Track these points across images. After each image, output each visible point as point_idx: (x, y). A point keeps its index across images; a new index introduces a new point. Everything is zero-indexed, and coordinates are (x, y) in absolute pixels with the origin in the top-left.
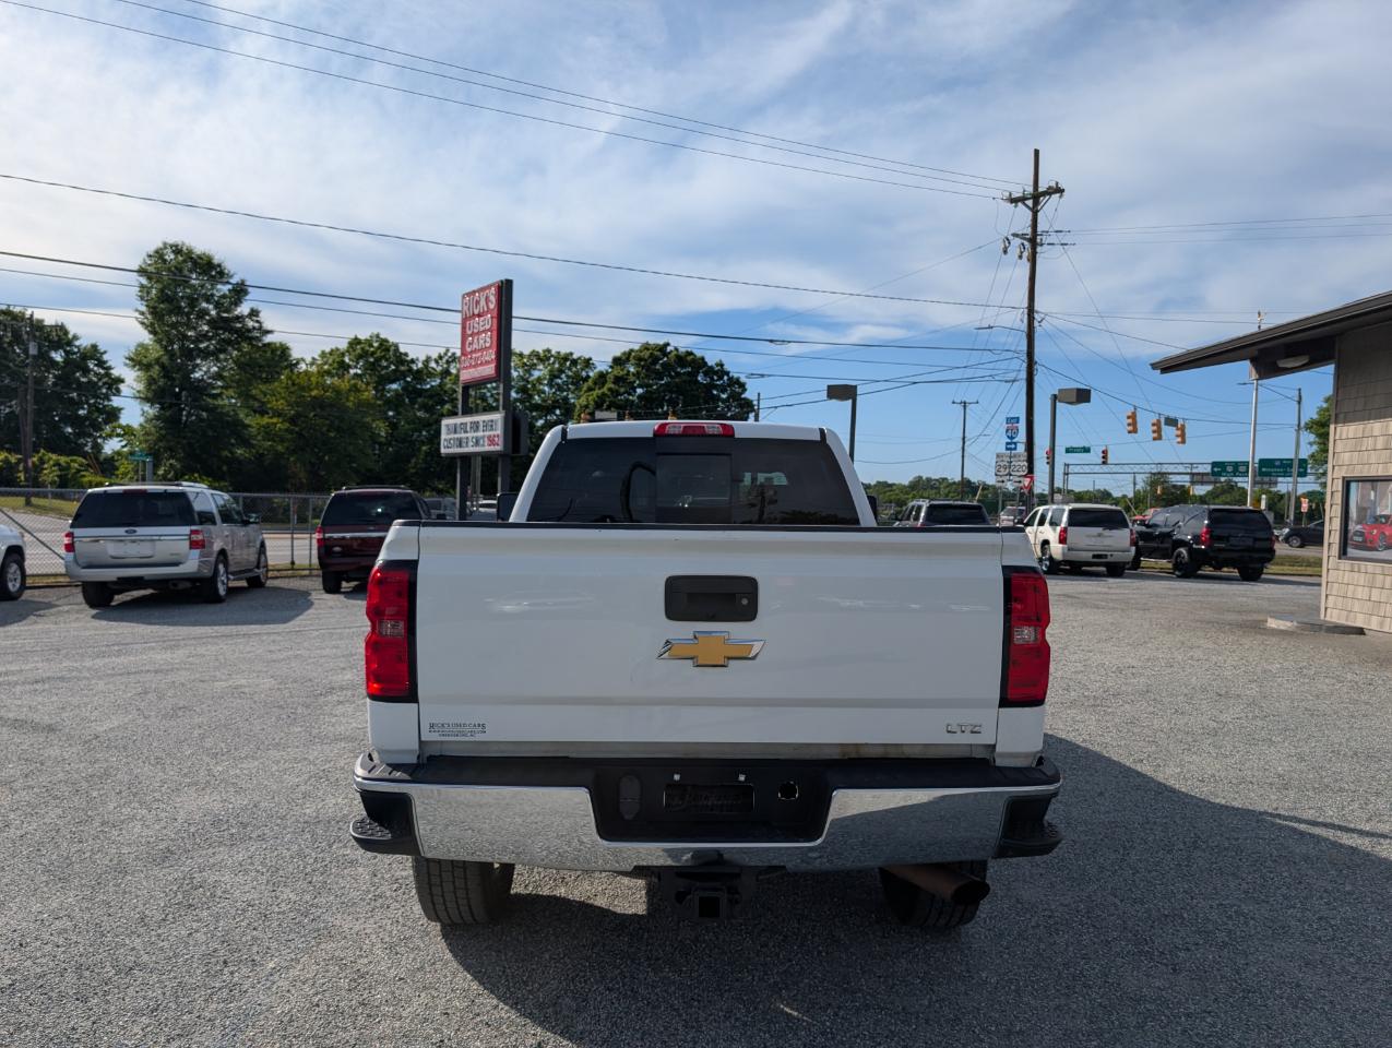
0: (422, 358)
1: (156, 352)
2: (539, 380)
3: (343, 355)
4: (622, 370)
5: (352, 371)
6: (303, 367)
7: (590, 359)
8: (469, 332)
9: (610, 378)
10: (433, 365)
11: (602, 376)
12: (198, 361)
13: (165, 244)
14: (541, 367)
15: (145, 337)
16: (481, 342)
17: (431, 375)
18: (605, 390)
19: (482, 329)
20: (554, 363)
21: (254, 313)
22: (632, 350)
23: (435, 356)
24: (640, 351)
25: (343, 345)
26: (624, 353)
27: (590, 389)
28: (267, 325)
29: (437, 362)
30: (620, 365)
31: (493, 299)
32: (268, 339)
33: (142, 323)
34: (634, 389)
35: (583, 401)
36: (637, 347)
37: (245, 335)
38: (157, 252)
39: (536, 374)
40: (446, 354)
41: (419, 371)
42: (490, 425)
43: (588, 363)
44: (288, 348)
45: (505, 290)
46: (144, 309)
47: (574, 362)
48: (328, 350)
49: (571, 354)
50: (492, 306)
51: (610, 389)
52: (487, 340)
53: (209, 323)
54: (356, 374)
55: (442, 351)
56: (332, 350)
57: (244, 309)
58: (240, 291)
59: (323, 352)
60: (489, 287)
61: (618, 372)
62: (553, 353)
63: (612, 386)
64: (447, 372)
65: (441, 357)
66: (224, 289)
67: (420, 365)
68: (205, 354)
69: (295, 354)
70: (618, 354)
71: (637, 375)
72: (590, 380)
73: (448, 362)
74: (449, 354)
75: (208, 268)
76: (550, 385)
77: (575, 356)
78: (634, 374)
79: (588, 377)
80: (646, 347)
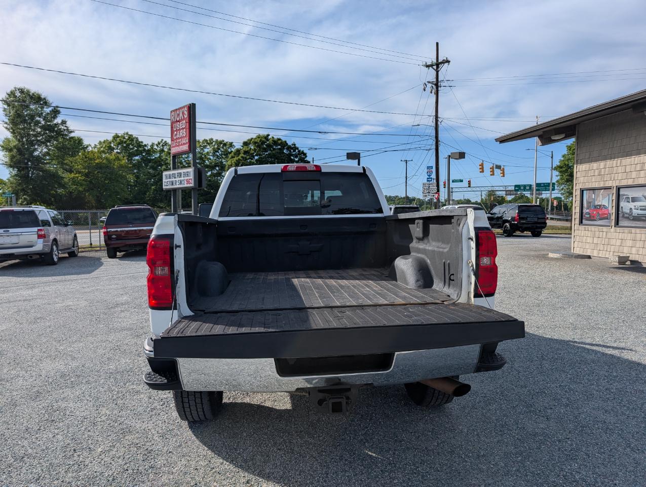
0: (150, 144)
1: (14, 143)
2: (208, 153)
3: (110, 143)
4: (248, 148)
5: (115, 151)
6: (90, 149)
7: (232, 143)
8: (175, 129)
9: (242, 152)
10: (155, 147)
11: (238, 151)
12: (36, 147)
13: (15, 88)
14: (208, 147)
15: (9, 135)
16: (181, 134)
17: (154, 152)
18: (240, 157)
19: (181, 128)
20: (214, 145)
21: (64, 122)
22: (252, 139)
23: (156, 143)
24: (256, 139)
25: (110, 138)
26: (249, 140)
27: (232, 157)
28: (71, 128)
29: (157, 146)
30: (247, 145)
31: (186, 113)
32: (72, 135)
33: (6, 128)
34: (254, 157)
35: (229, 163)
36: (254, 137)
37: (60, 133)
38: (11, 92)
39: (206, 150)
40: (161, 142)
41: (149, 150)
42: (187, 174)
43: (231, 145)
44: (82, 140)
45: (192, 108)
46: (7, 121)
47: (225, 145)
48: (102, 141)
49: (223, 141)
50: (186, 116)
51: (242, 157)
52: (184, 133)
53: (41, 127)
54: (117, 152)
55: (160, 141)
56: (105, 141)
57: (58, 120)
58: (56, 112)
59: (100, 142)
60: (184, 107)
61: (246, 149)
62: (214, 140)
63: (243, 155)
64: (162, 151)
65: (159, 143)
66: (47, 110)
67: (149, 147)
68: (41, 143)
69: (86, 143)
70: (246, 140)
71: (255, 150)
72: (232, 153)
73: (163, 146)
74: (163, 142)
75: (38, 99)
76: (213, 156)
77: (225, 142)
78: (253, 150)
79: (232, 151)
80: (259, 137)
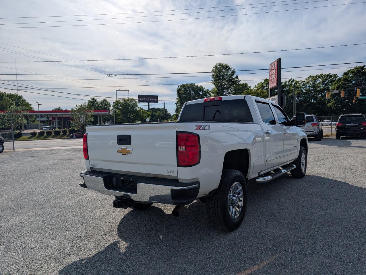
0: (284, 82)
1: (216, 89)
2: (319, 83)
3: (263, 84)
4: (347, 76)
5: (265, 88)
6: (252, 88)
7: (337, 74)
8: (271, 75)
9: (343, 79)
10: (287, 83)
11: (340, 79)
12: (225, 90)
13: (217, 64)
14: (320, 79)
15: (214, 86)
16: (273, 77)
17: (286, 86)
18: (340, 83)
19: (274, 73)
20: (324, 77)
21: (237, 77)
22: (351, 70)
23: (288, 80)
24: (353, 69)
25: (263, 81)
26: (348, 71)
27: (335, 84)
28: (240, 79)
29: (288, 82)
30: (346, 75)
31: (276, 64)
32: (240, 83)
33: (212, 83)
34: (351, 82)
35: (333, 88)
36: (352, 68)
37: (235, 82)
38: (215, 66)
39: (318, 81)
40: (291, 80)
41: (283, 86)
42: (275, 99)
43: (336, 76)
44: (247, 84)
45: (279, 61)
46: (213, 80)
47: (331, 76)
48: (259, 83)
49: (330, 74)
51: (342, 83)
52: (275, 76)
53: (227, 81)
54: (267, 88)
55: (290, 79)
57: (234, 76)
58: (234, 72)
60: (275, 61)
61: (346, 77)
62: (324, 74)
63: (343, 82)
64: (291, 85)
65: (289, 81)
66: (230, 72)
67: (284, 84)
68: (226, 89)
69: (249, 85)
70: (346, 71)
71: (352, 77)
72: (336, 81)
73: (292, 82)
74: (292, 80)
75: (227, 68)
76: (323, 84)
77: (331, 75)
78: (351, 77)
79: (336, 80)
80: (356, 68)
